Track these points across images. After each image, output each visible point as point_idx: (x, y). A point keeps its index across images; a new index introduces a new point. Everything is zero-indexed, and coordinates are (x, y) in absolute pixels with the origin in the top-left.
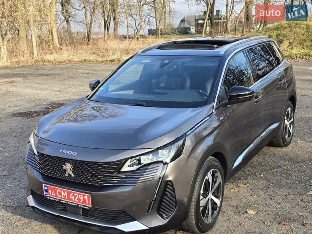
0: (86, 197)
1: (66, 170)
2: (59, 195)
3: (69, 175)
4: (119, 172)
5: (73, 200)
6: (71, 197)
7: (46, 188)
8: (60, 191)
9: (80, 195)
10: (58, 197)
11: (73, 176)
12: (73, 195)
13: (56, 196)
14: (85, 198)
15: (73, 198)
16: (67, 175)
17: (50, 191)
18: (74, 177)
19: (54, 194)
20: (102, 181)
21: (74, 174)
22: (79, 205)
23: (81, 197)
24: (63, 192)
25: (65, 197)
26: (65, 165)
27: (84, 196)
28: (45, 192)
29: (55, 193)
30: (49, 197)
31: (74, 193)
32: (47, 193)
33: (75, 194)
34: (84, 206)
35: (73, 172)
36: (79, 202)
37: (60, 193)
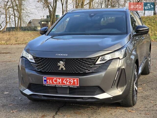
1: (60, 66)
2: (55, 82)
3: (62, 69)
7: (45, 79)
8: (56, 79)
9: (71, 80)
13: (53, 83)
14: (75, 81)
15: (65, 82)
16: (60, 69)
17: (48, 80)
18: (65, 70)
19: (51, 82)
20: (85, 70)
22: (70, 86)
23: (72, 81)
24: (58, 80)
25: (59, 83)
26: (59, 63)
27: (74, 80)
28: (44, 82)
30: (47, 85)
31: (66, 79)
33: (68, 79)
34: (73, 86)
35: (65, 67)
36: (70, 84)
37: (56, 81)
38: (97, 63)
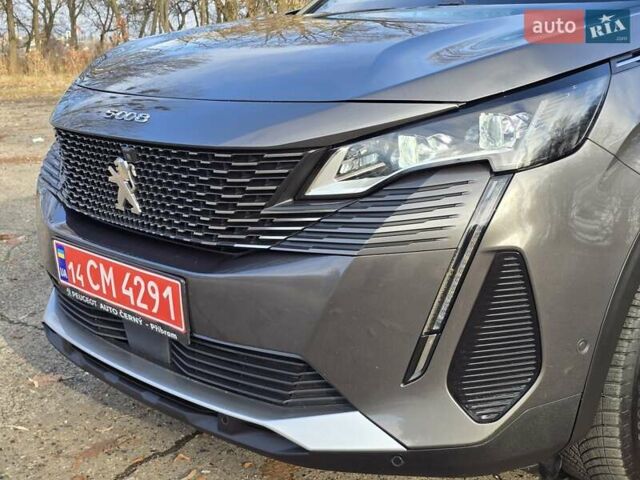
0: (168, 292)
1: (116, 187)
3: (128, 205)
4: (300, 198)
5: (133, 302)
6: (125, 292)
7: (62, 255)
8: (95, 265)
9: (150, 284)
10: (91, 289)
11: (137, 208)
12: (130, 284)
13: (87, 284)
14: (165, 295)
15: (130, 293)
17: (70, 266)
18: (141, 216)
19: (81, 278)
20: (230, 231)
21: (140, 202)
22: (149, 322)
23: (153, 289)
24: (103, 270)
25: (109, 290)
26: (114, 167)
27: (162, 287)
28: (59, 270)
29: (83, 272)
30: (72, 289)
31: (132, 275)
32: (65, 275)
33: (137, 279)
34: (163, 327)
35: (137, 193)
36: (150, 312)
37: (96, 275)
38: (314, 190)
